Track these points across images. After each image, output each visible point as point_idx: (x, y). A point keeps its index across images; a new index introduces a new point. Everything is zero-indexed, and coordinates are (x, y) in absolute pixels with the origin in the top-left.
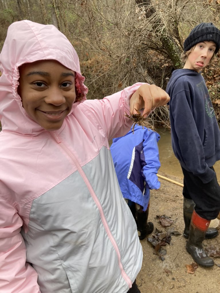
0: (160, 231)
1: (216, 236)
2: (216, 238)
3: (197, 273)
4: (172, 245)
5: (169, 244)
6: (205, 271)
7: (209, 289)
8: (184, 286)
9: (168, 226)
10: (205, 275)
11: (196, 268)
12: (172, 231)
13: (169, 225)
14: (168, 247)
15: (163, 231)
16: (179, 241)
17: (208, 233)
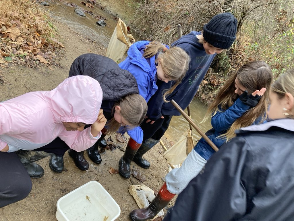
0: (112, 140)
1: (146, 168)
2: (145, 169)
3: (114, 176)
4: (113, 152)
5: (111, 150)
6: (120, 178)
7: (114, 188)
8: (100, 176)
9: (120, 142)
10: (119, 180)
11: (116, 173)
12: (120, 146)
13: (122, 142)
14: (109, 152)
15: (114, 142)
16: (119, 154)
17: (143, 163)
